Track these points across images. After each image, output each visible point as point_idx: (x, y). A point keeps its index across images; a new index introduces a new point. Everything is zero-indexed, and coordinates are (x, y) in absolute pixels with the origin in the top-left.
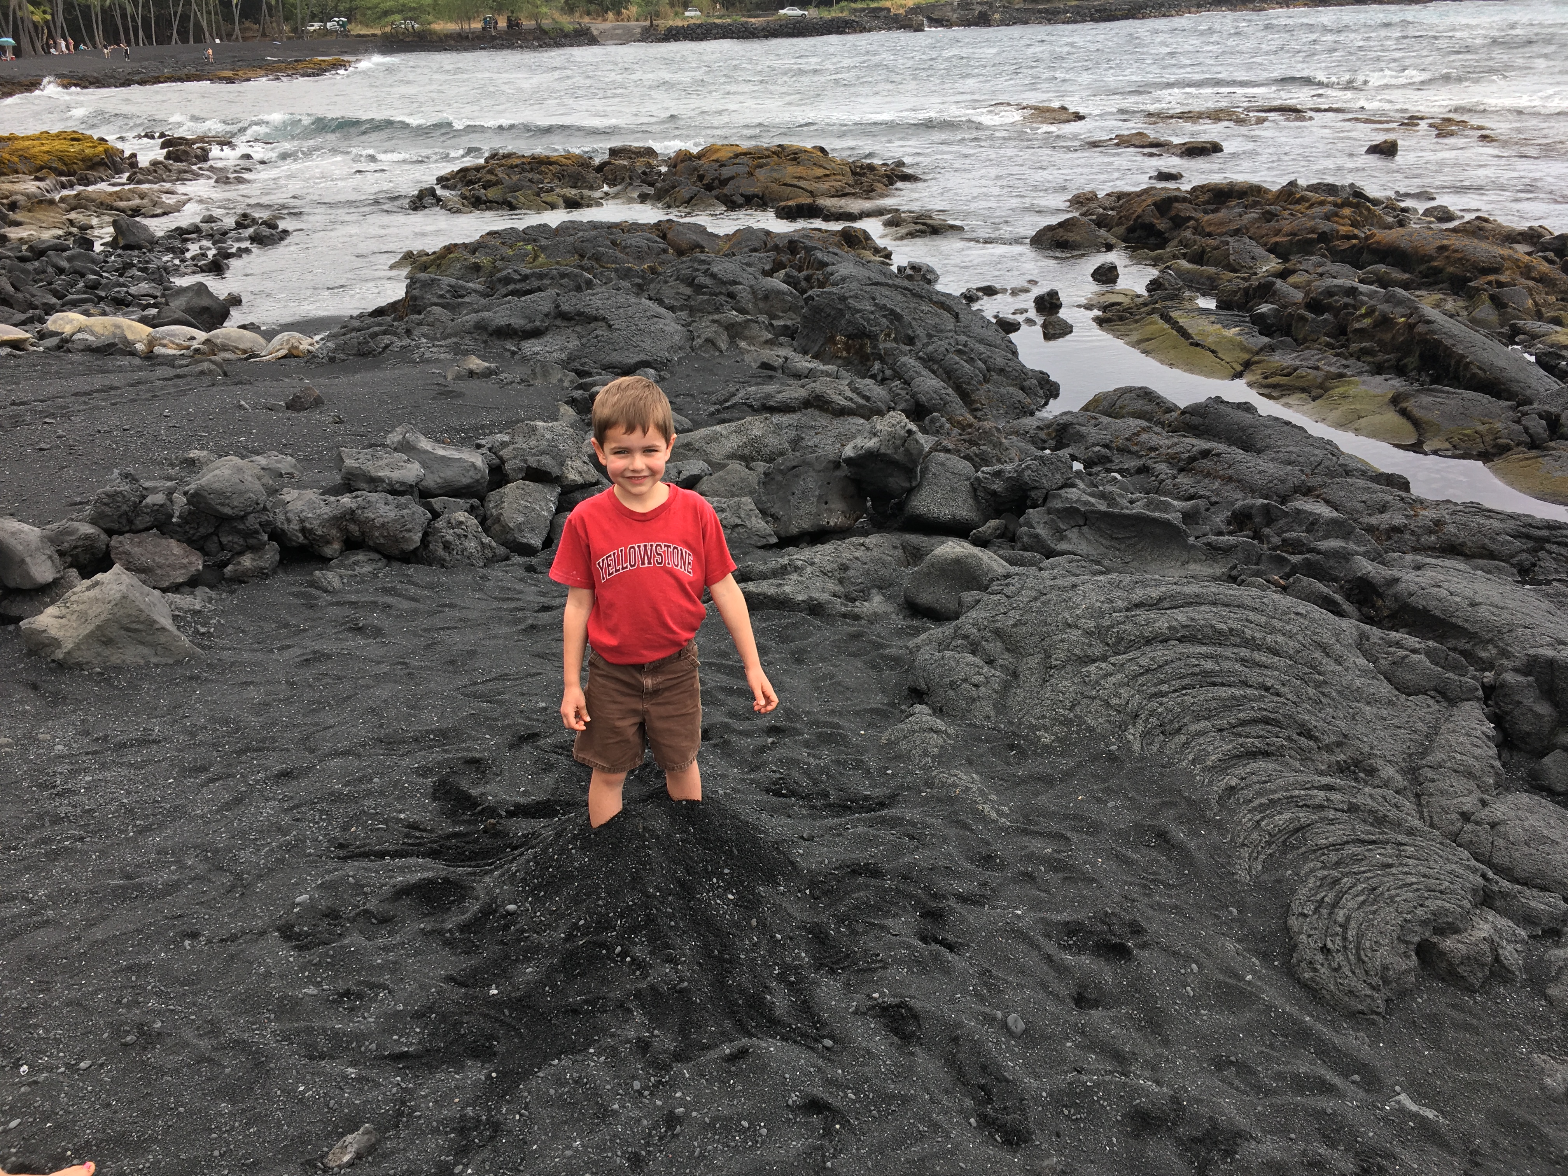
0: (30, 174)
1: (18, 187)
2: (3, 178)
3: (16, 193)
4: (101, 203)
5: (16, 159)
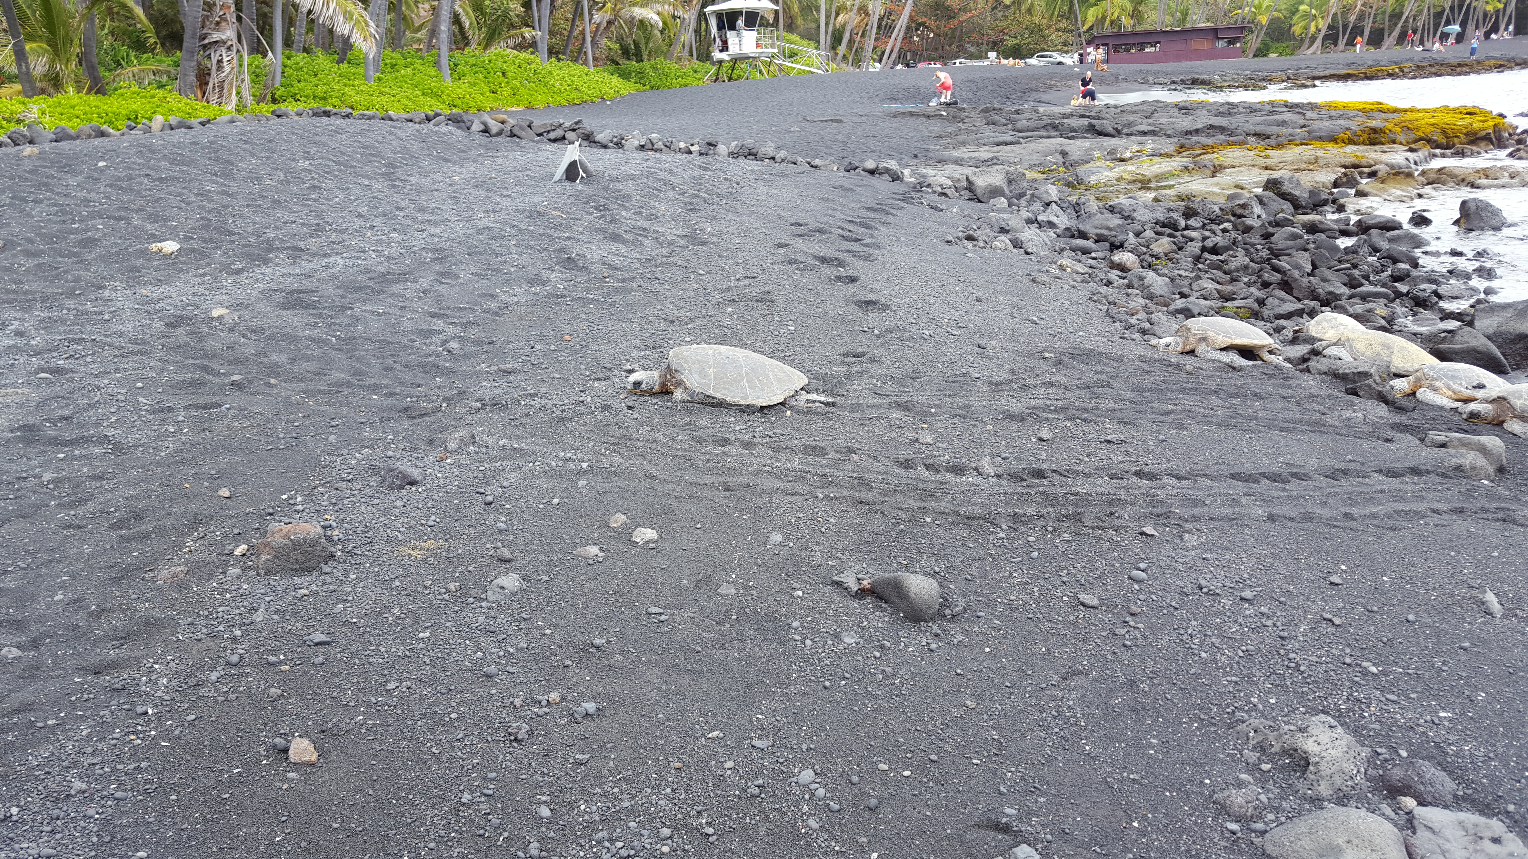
0: (1406, 144)
1: (1385, 157)
2: (1377, 148)
3: (1381, 163)
4: (1463, 180)
5: (1398, 129)
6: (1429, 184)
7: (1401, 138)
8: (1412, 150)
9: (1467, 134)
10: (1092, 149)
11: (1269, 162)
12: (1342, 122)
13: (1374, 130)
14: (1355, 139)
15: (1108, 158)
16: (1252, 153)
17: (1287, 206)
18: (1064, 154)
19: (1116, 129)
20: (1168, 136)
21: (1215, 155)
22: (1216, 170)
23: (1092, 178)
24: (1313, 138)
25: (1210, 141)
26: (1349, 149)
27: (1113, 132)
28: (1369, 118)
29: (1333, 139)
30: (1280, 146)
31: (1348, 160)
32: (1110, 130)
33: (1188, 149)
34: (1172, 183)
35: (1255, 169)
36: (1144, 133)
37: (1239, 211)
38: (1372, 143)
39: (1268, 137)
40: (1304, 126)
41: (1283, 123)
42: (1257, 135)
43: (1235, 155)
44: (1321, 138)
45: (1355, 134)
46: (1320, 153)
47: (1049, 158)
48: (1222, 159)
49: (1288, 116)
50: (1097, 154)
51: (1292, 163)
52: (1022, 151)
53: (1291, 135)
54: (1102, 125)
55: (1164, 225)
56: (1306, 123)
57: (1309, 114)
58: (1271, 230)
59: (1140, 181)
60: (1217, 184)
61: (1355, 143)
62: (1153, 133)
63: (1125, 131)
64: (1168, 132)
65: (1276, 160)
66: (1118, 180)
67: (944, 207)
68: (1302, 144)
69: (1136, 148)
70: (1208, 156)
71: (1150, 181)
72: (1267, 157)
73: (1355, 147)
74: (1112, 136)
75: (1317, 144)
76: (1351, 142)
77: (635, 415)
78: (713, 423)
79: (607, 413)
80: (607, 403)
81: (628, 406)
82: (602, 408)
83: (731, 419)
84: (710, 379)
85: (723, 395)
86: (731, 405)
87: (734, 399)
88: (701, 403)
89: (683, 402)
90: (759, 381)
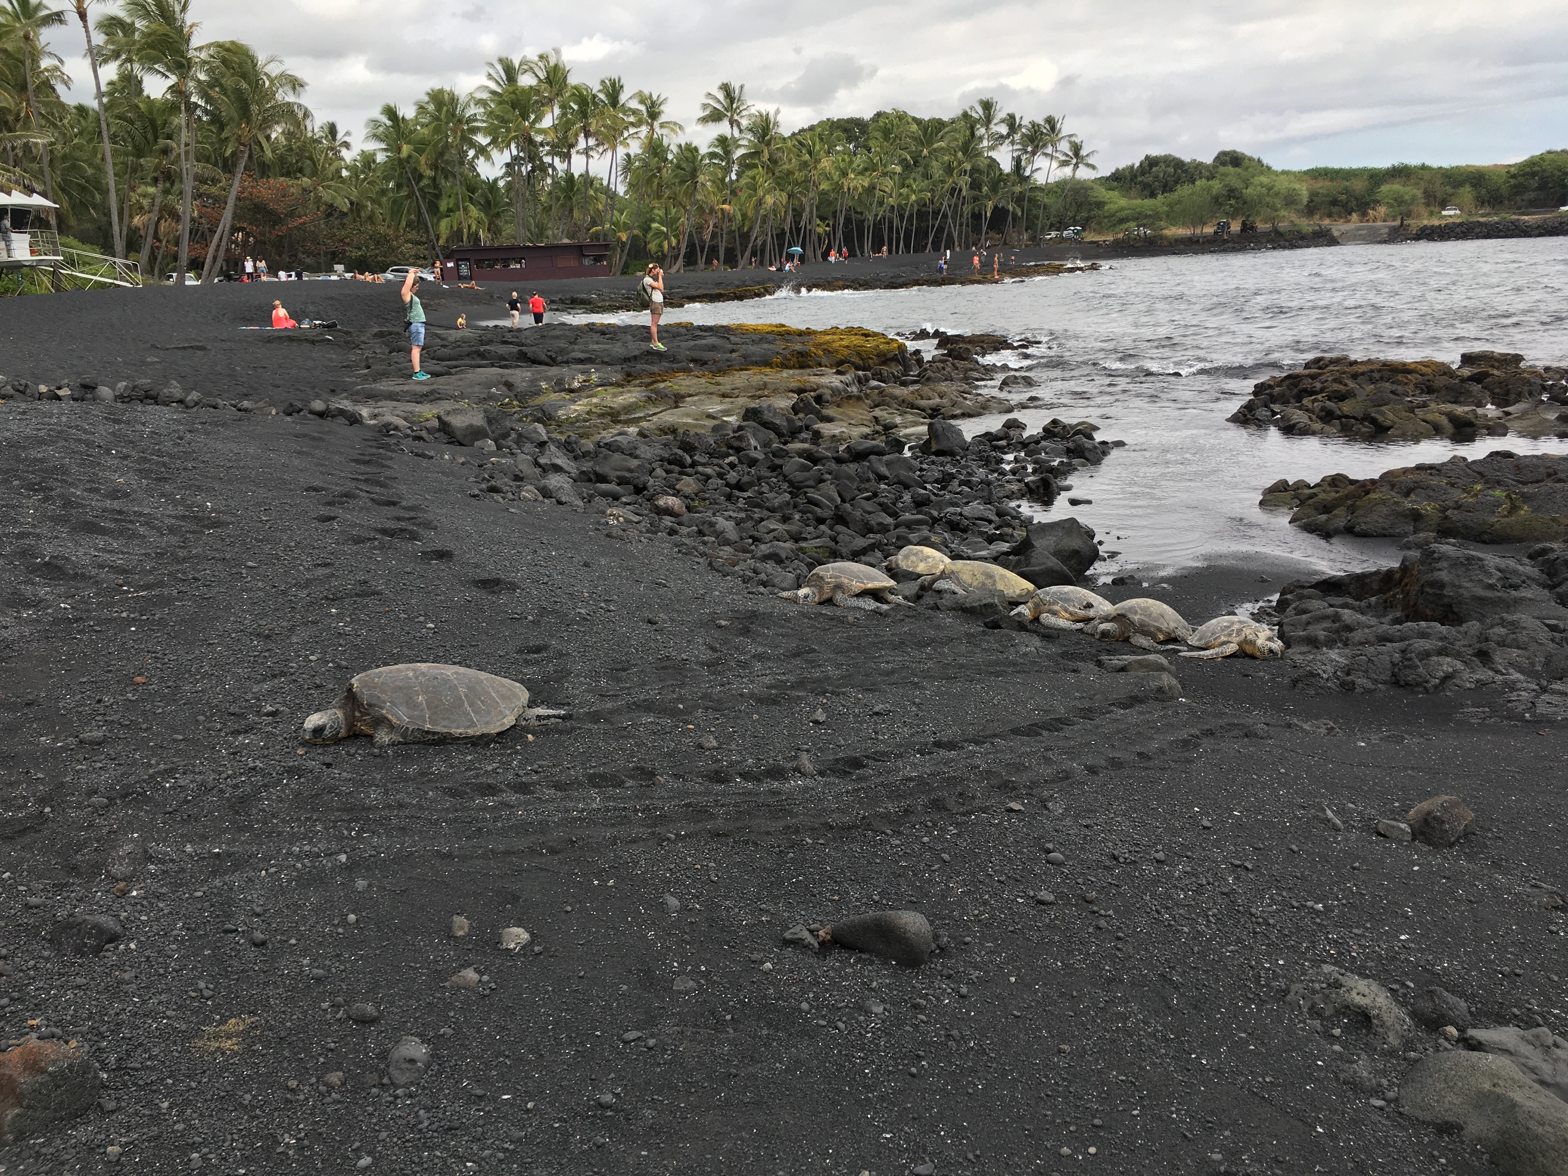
0: (831, 367)
1: (824, 380)
2: (808, 371)
3: (823, 387)
4: (903, 401)
5: (821, 353)
6: (876, 406)
7: (824, 361)
8: (839, 373)
9: (878, 356)
10: (537, 380)
11: (723, 389)
12: (766, 346)
13: (801, 354)
14: (786, 362)
15: (557, 389)
16: (703, 381)
17: (772, 435)
18: (509, 385)
19: (550, 357)
20: (608, 364)
21: (668, 384)
22: (678, 399)
23: (560, 412)
24: (747, 363)
25: (655, 369)
26: (785, 373)
27: (548, 360)
28: (787, 341)
29: (766, 363)
30: (722, 372)
31: (794, 385)
32: (544, 357)
33: (636, 378)
34: (641, 415)
35: (714, 397)
36: (581, 361)
37: (736, 444)
38: (802, 367)
39: (706, 363)
40: (732, 351)
41: (713, 348)
42: (693, 360)
43: (687, 383)
44: (756, 363)
45: (785, 357)
46: (766, 379)
47: (494, 390)
48: (676, 387)
49: (712, 340)
50: (544, 385)
51: (745, 389)
52: (460, 383)
53: (728, 360)
54: (534, 352)
55: (670, 463)
56: (735, 347)
57: (732, 338)
58: (777, 461)
59: (609, 414)
60: (688, 415)
61: (787, 368)
62: (590, 361)
63: (559, 358)
64: (606, 360)
65: (728, 387)
66: (588, 413)
67: (432, 453)
68: (742, 370)
69: (581, 377)
70: (662, 385)
71: (619, 413)
72: (718, 384)
73: (791, 372)
74: (547, 364)
75: (755, 370)
76: (784, 366)
77: (344, 774)
78: (452, 767)
79: (299, 778)
80: (291, 764)
81: (324, 764)
82: (288, 772)
83: (469, 758)
84: (423, 710)
85: (445, 727)
86: (458, 738)
87: (459, 731)
88: (418, 743)
89: (393, 745)
90: (482, 702)
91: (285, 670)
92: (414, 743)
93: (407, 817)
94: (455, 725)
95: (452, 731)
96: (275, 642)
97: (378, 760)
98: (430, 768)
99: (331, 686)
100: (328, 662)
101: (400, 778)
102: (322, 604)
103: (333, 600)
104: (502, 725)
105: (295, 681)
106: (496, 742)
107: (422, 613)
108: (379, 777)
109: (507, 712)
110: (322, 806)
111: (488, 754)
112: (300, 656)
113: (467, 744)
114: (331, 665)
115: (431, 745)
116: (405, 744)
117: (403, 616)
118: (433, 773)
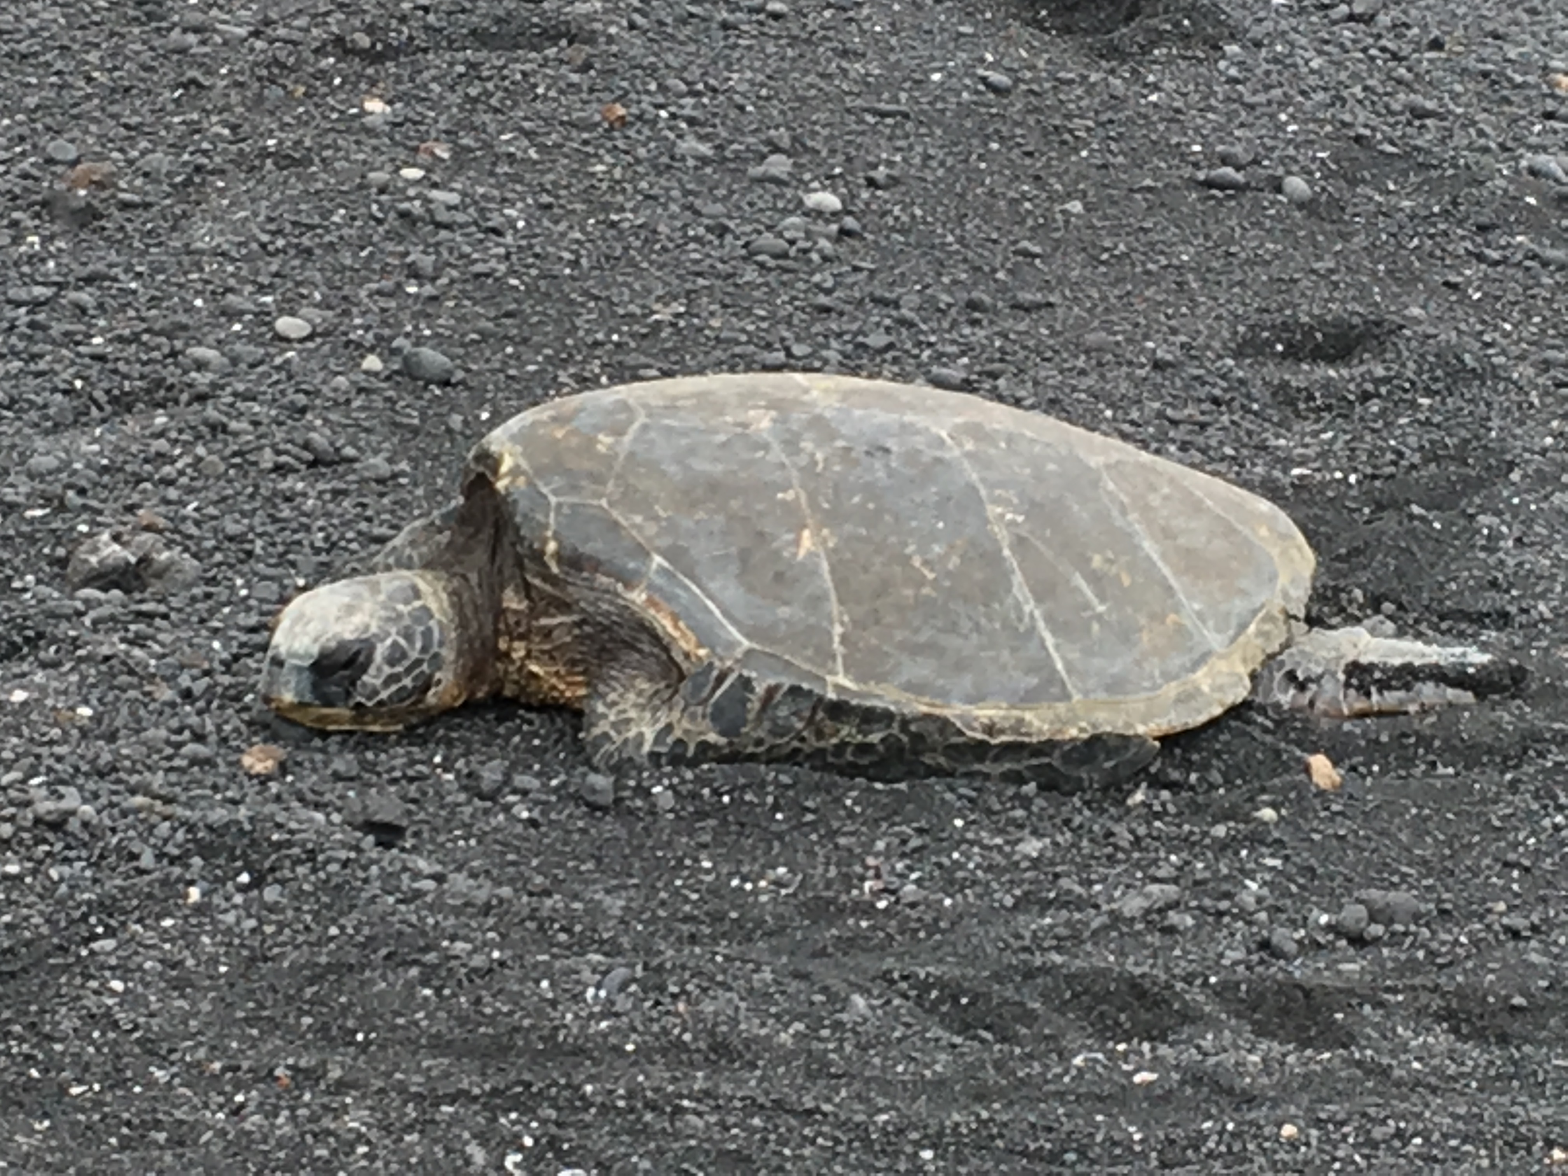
77: (459, 881)
78: (951, 885)
79: (258, 882)
80: (219, 815)
81: (370, 827)
82: (206, 851)
83: (1032, 847)
84: (817, 601)
85: (916, 688)
86: (980, 750)
87: (985, 713)
88: (793, 757)
89: (677, 758)
90: (1095, 579)
91: (171, 374)
92: (772, 758)
93: (753, 1106)
94: (967, 681)
95: (954, 711)
96: (121, 244)
97: (610, 826)
98: (848, 881)
99: (378, 464)
100: (361, 349)
101: (717, 918)
102: (323, 75)
103: (372, 57)
104: (1186, 698)
105: (217, 429)
106: (1157, 783)
107: (783, 137)
108: (615, 905)
109: (1215, 640)
110: (366, 1021)
111: (1124, 837)
112: (234, 315)
113: (1019, 779)
114: (372, 362)
115: (851, 771)
116: (733, 757)
117: (690, 145)
118: (867, 909)
